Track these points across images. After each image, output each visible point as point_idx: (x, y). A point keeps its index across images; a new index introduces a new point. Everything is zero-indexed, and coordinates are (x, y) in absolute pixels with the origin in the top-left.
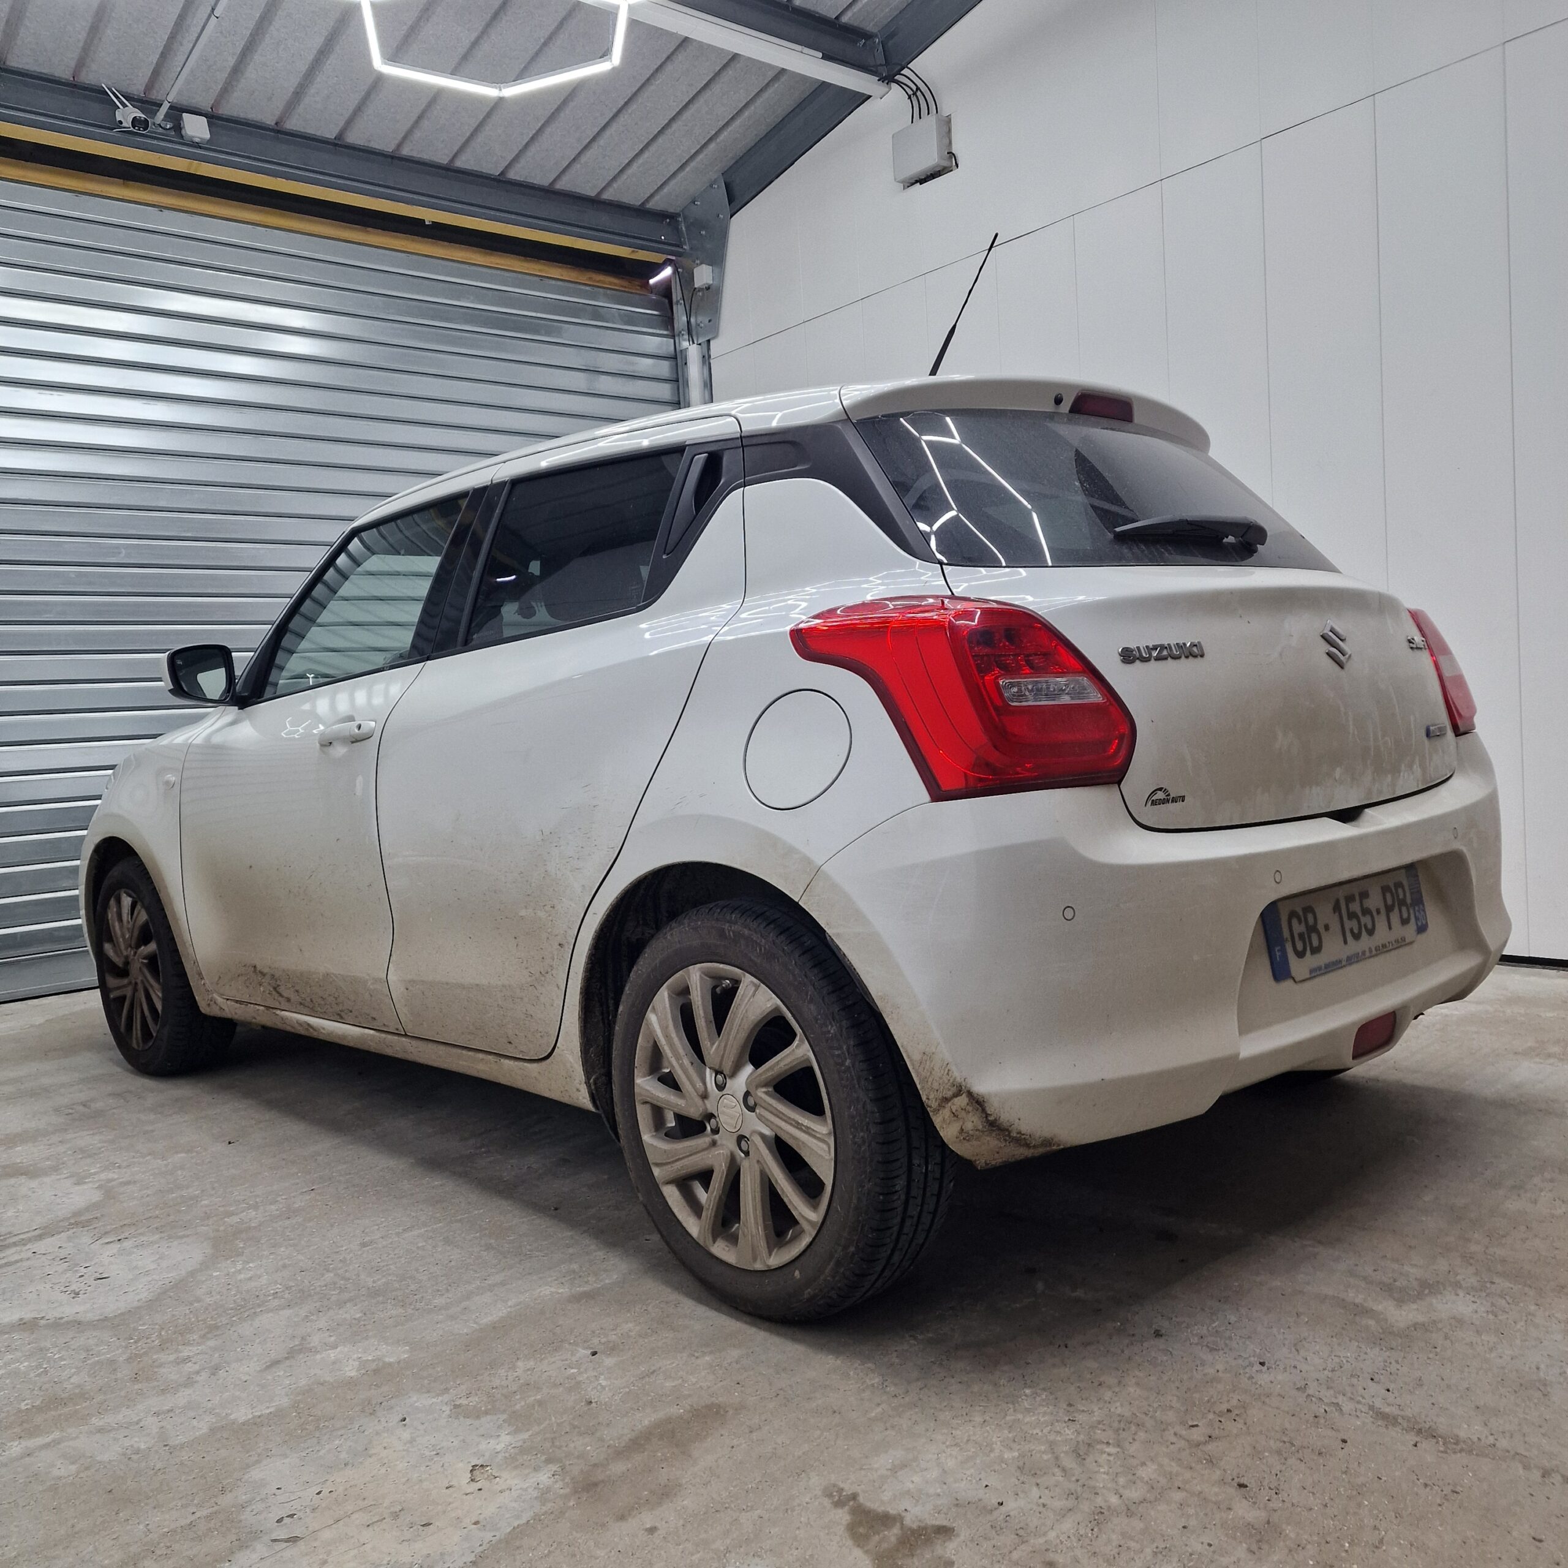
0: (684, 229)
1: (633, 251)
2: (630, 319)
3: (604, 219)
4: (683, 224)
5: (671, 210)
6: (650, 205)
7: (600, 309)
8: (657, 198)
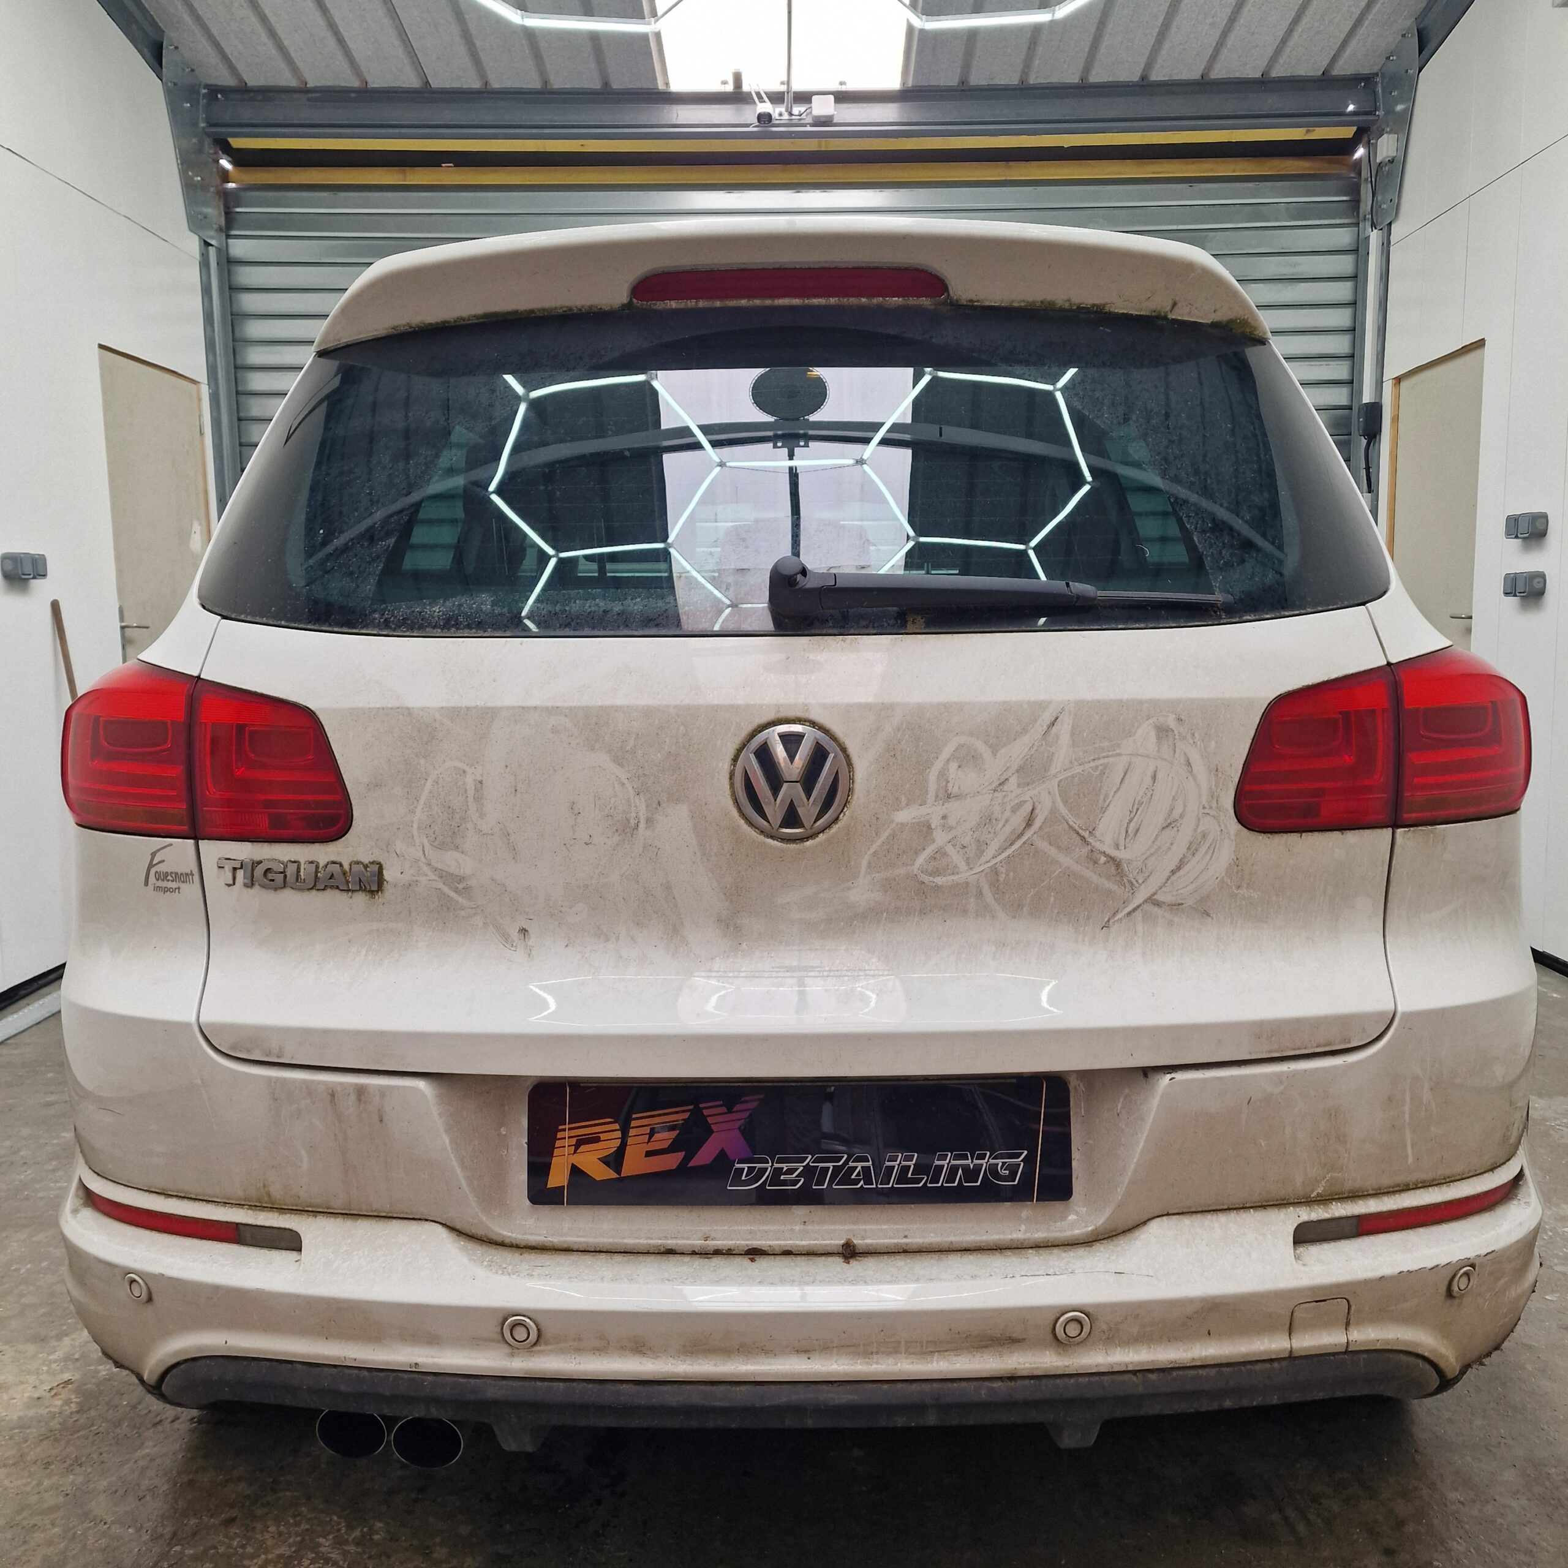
0: (1380, 91)
1: (1308, 132)
2: (1302, 212)
3: (1272, 102)
4: (1380, 85)
5: (1366, 71)
6: (1336, 72)
7: (1262, 208)
8: (1341, 62)
